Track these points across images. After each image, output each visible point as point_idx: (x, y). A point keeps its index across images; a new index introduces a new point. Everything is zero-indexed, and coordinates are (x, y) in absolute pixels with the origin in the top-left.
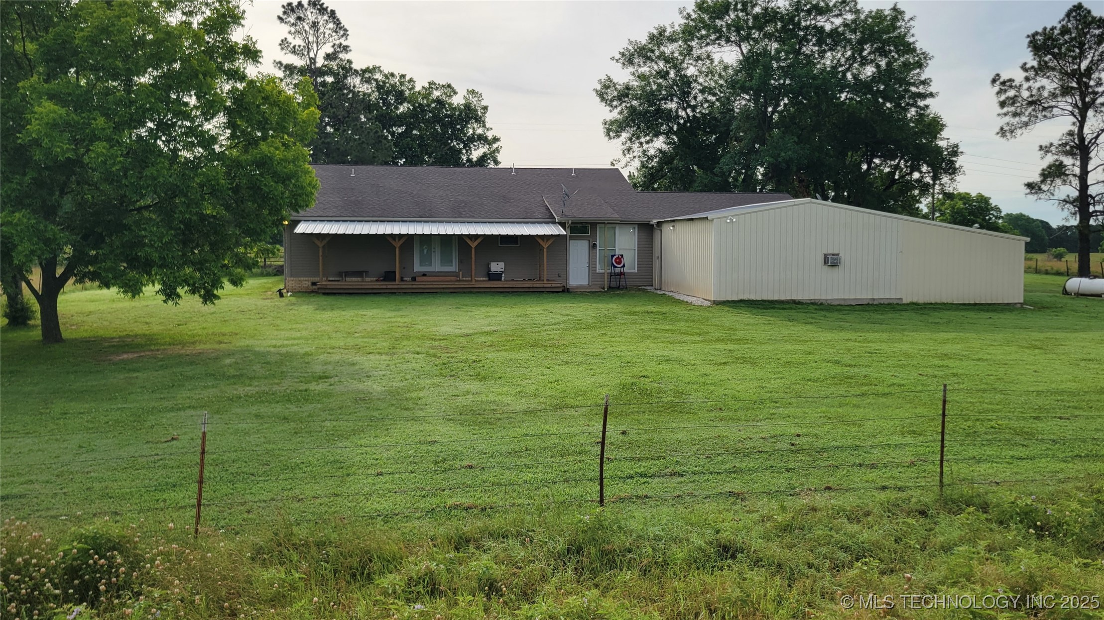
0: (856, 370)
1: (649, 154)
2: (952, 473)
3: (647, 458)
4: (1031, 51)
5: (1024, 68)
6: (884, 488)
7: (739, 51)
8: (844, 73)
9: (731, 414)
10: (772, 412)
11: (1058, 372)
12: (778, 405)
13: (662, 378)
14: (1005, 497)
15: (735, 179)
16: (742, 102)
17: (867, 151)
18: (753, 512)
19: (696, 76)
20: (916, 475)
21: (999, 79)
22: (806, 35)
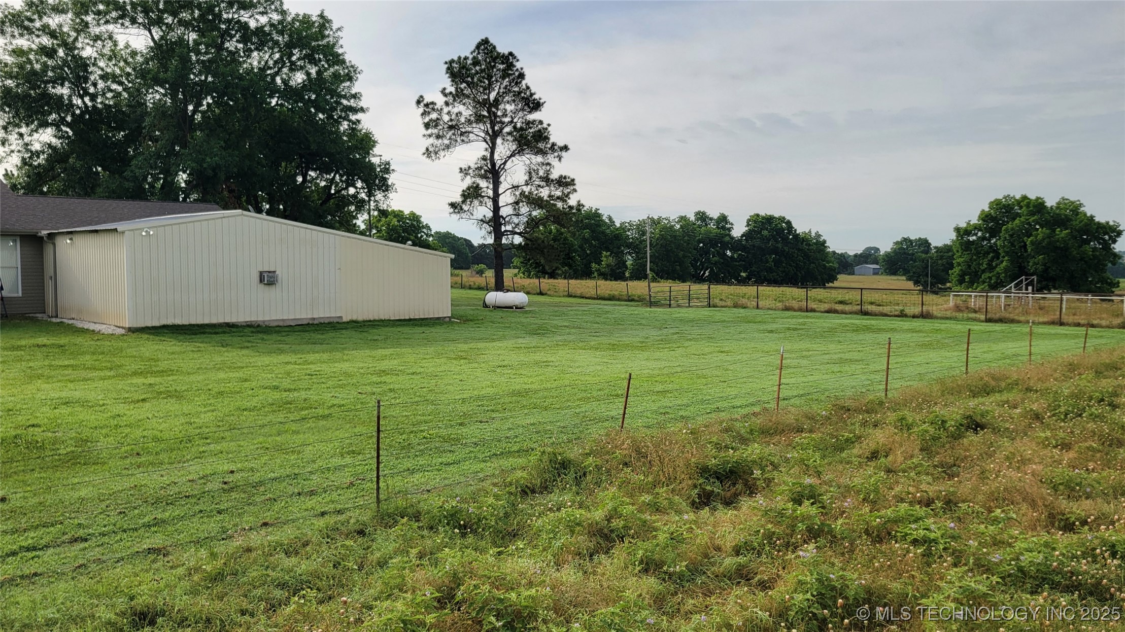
0: (296, 394)
1: (33, 149)
2: (388, 488)
3: (37, 527)
4: (449, 77)
5: (443, 92)
6: (323, 514)
7: (149, 35)
8: (273, 77)
9: (151, 458)
10: (201, 450)
11: (479, 379)
12: (208, 441)
13: (59, 426)
14: (434, 503)
15: (152, 186)
16: (155, 96)
17: (302, 162)
18: (178, 566)
19: (95, 59)
20: (355, 495)
21: (423, 101)
22: (228, 29)
